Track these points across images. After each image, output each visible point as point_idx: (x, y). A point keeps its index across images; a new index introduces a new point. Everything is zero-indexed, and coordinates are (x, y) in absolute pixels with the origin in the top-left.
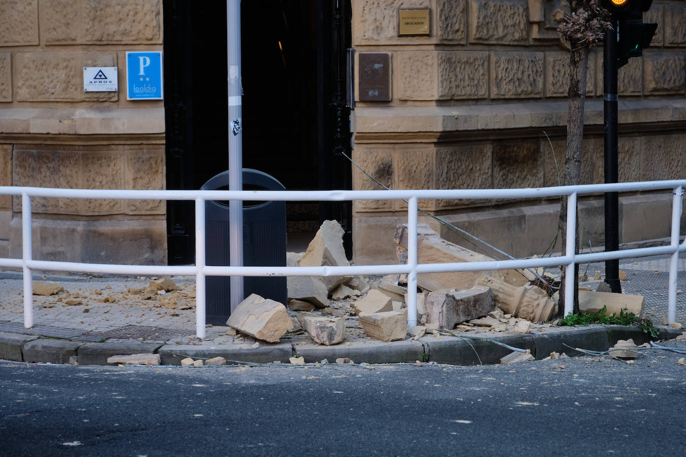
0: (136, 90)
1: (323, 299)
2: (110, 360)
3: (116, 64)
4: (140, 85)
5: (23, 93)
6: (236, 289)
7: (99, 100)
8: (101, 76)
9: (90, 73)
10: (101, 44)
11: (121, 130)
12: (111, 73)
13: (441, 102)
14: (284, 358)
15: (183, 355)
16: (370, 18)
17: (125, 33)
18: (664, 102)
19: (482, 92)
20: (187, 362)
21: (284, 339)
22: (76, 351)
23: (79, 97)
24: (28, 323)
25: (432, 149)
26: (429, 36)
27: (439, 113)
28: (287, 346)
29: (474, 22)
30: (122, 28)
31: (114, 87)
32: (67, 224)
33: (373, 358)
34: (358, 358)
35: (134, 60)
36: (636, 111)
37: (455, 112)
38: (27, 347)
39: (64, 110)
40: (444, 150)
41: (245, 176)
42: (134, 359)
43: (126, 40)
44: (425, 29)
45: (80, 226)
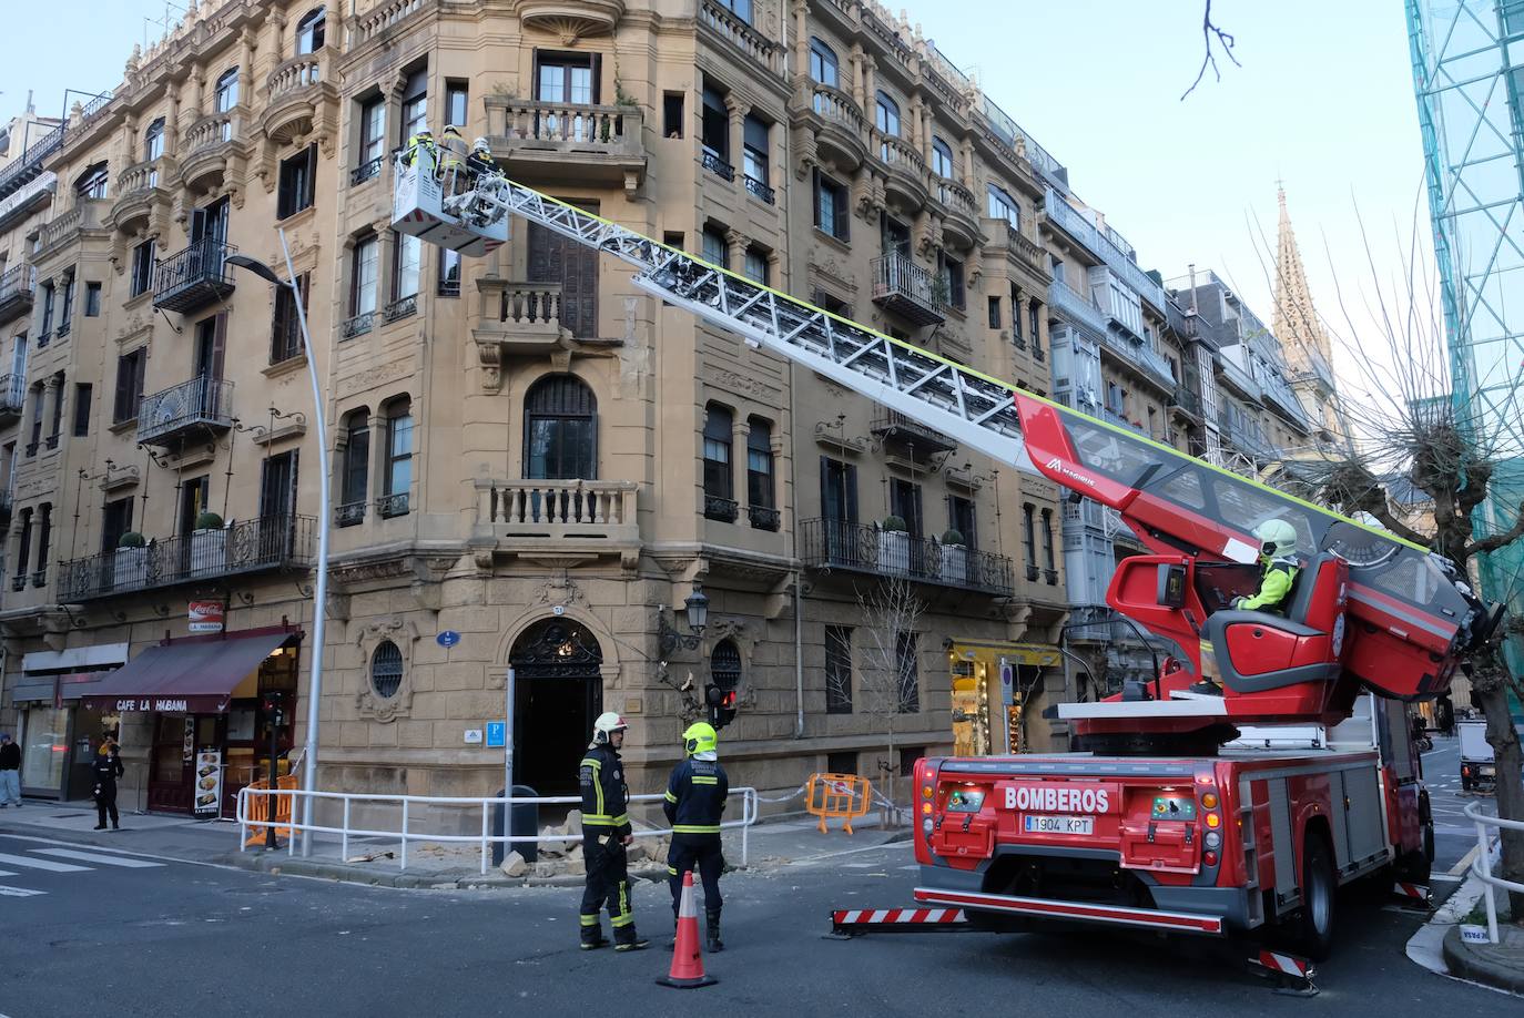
0: (491, 742)
1: (563, 852)
2: (433, 886)
3: (482, 728)
4: (493, 739)
5: (437, 743)
6: (506, 848)
7: (472, 747)
8: (473, 735)
9: (468, 733)
10: (474, 718)
11: (483, 762)
12: (479, 733)
13: (647, 746)
14: (520, 885)
15: (470, 883)
16: (611, 704)
17: (487, 712)
18: (782, 742)
19: (672, 740)
20: (471, 887)
21: (522, 875)
22: (418, 882)
23: (463, 745)
24: (403, 867)
25: (643, 771)
26: (641, 712)
27: (645, 752)
28: (523, 879)
29: (667, 705)
30: (486, 710)
31: (480, 740)
32: (454, 811)
33: (566, 884)
34: (557, 884)
35: (491, 726)
36: (762, 748)
37: (655, 751)
38: (397, 880)
39: (455, 752)
40: (649, 771)
41: (514, 790)
42: (444, 886)
43: (488, 716)
44: (639, 709)
45: (459, 813)
